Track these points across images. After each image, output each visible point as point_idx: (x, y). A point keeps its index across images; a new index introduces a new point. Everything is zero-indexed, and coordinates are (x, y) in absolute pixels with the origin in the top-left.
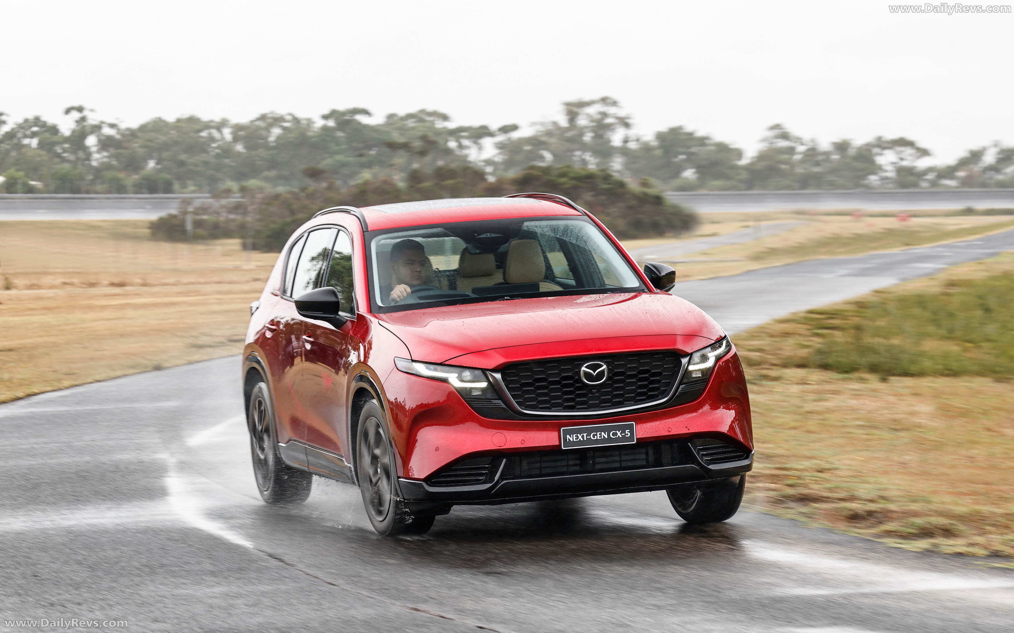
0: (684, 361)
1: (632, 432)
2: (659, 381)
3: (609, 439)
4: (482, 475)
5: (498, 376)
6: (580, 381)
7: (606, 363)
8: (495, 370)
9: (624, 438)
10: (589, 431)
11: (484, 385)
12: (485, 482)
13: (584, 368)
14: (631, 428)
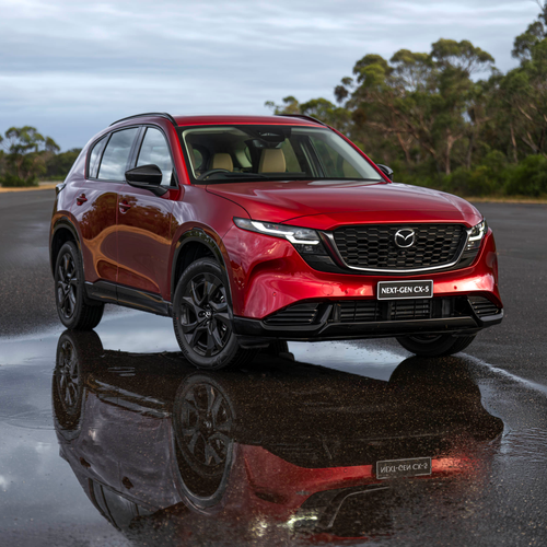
0: (469, 233)
1: (430, 288)
2: (448, 248)
3: (413, 294)
4: (311, 317)
5: (331, 237)
6: (393, 244)
7: (415, 230)
8: (329, 231)
9: (424, 293)
10: (399, 286)
11: (316, 242)
12: (313, 324)
13: (397, 234)
14: (429, 284)
